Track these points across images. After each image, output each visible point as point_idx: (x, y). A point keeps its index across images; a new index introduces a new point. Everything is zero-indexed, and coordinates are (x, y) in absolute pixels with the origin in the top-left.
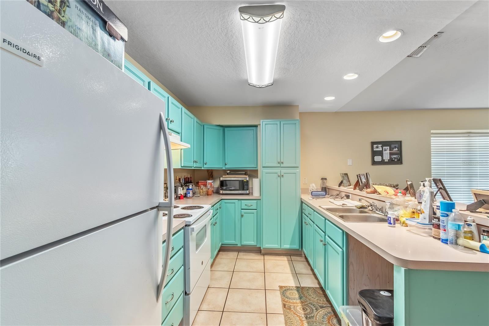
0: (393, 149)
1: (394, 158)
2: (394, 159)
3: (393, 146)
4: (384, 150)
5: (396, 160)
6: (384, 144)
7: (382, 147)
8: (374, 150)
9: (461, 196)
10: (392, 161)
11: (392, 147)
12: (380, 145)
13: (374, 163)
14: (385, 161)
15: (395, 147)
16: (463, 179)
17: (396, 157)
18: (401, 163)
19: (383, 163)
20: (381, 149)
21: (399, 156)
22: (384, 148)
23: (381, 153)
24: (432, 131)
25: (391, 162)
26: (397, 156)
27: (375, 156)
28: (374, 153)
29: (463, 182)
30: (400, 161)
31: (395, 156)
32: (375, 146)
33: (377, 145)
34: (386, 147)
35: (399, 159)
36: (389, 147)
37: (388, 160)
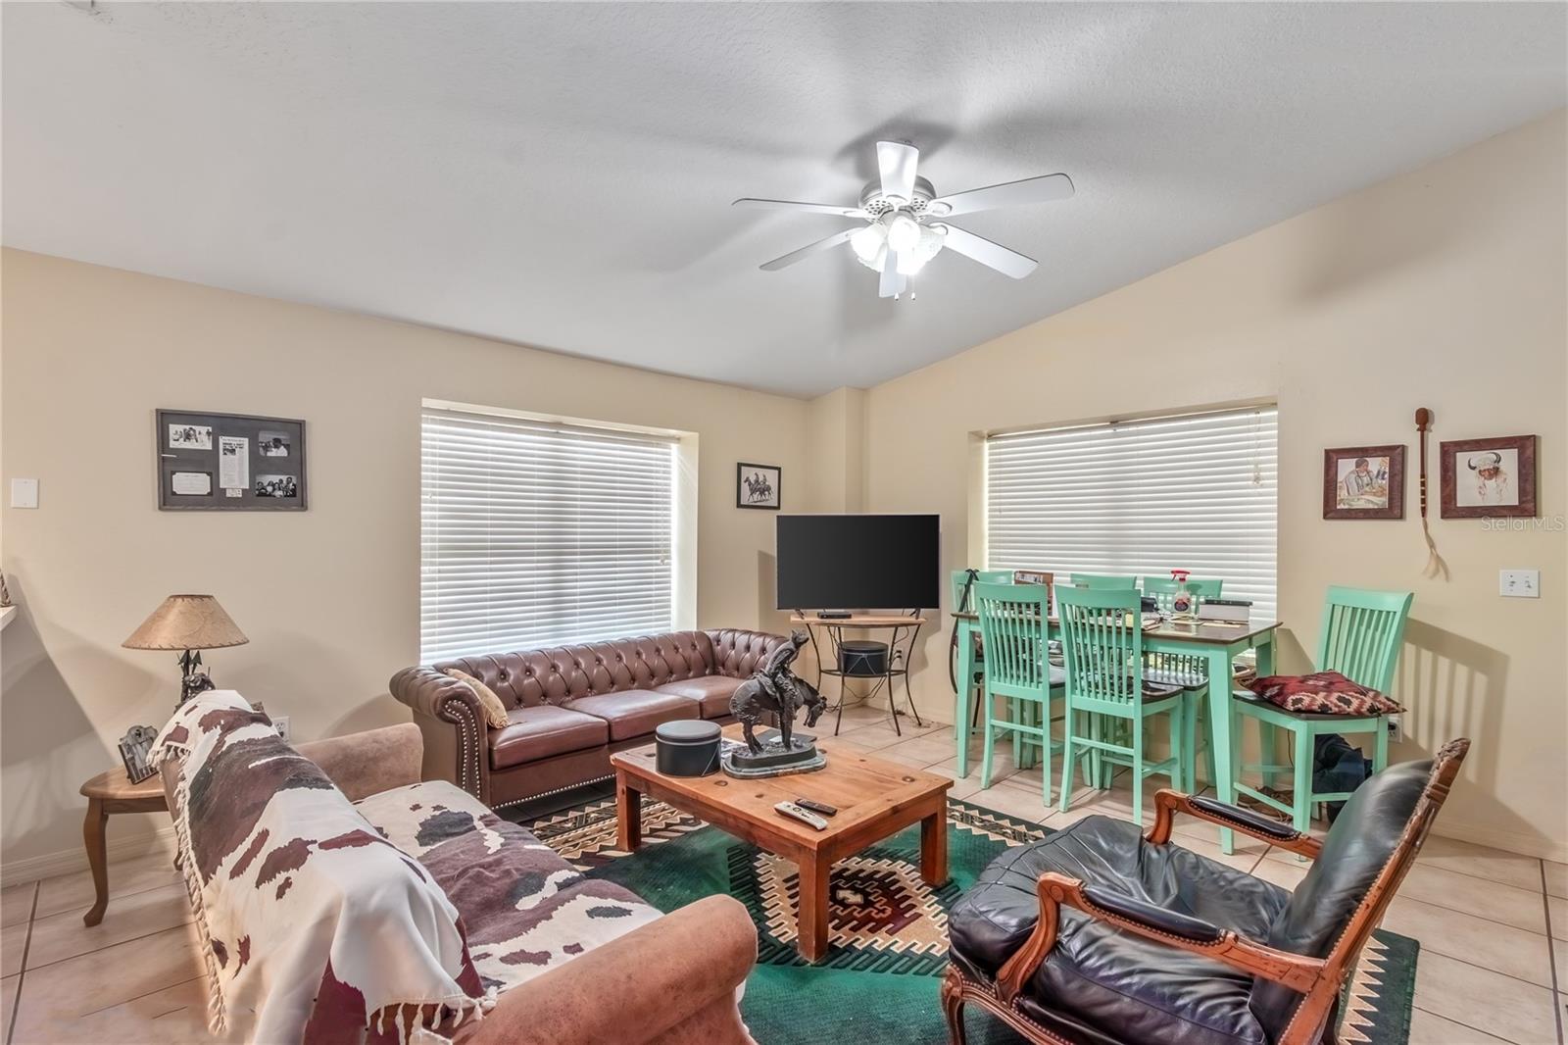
0: (266, 448)
1: (271, 484)
2: (270, 489)
3: (266, 437)
4: (224, 450)
5: (279, 493)
6: (224, 424)
7: (214, 437)
8: (173, 444)
9: (533, 611)
10: (261, 495)
11: (260, 440)
12: (204, 429)
13: (169, 500)
14: (228, 495)
15: (277, 443)
16: (538, 562)
17: (281, 481)
18: (303, 506)
19: (216, 500)
20: (209, 446)
21: (294, 481)
22: (222, 440)
23: (206, 463)
24: (427, 402)
25: (257, 498)
26: (284, 478)
27: (174, 473)
28: (170, 462)
29: (538, 569)
30: (295, 497)
31: (275, 479)
32: (175, 429)
33: (187, 427)
34: (234, 441)
35: (294, 491)
36: (245, 441)
37: (243, 490)
